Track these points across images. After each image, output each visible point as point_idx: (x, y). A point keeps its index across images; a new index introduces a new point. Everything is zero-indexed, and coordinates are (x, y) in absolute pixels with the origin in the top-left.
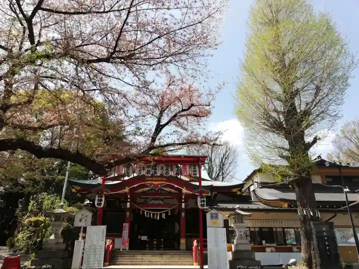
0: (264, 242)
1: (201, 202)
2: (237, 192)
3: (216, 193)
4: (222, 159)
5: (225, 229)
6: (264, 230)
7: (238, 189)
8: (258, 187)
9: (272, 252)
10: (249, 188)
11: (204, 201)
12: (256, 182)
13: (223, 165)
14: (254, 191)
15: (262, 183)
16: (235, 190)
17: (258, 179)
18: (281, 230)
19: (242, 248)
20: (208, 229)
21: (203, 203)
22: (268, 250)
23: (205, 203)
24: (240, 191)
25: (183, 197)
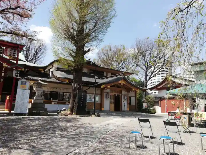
0: (52, 99)
1: (16, 73)
2: (42, 71)
3: (28, 69)
4: (37, 50)
5: (29, 91)
6: (53, 93)
7: (43, 69)
8: (55, 70)
9: (55, 104)
10: (50, 70)
11: (18, 73)
12: (54, 67)
13: (37, 54)
14: (52, 72)
15: (57, 68)
16: (40, 70)
17: (56, 65)
18: (62, 93)
19: (38, 101)
20: (18, 90)
21: (17, 74)
22: (53, 103)
23: (19, 75)
24: (44, 70)
25: (4, 69)
